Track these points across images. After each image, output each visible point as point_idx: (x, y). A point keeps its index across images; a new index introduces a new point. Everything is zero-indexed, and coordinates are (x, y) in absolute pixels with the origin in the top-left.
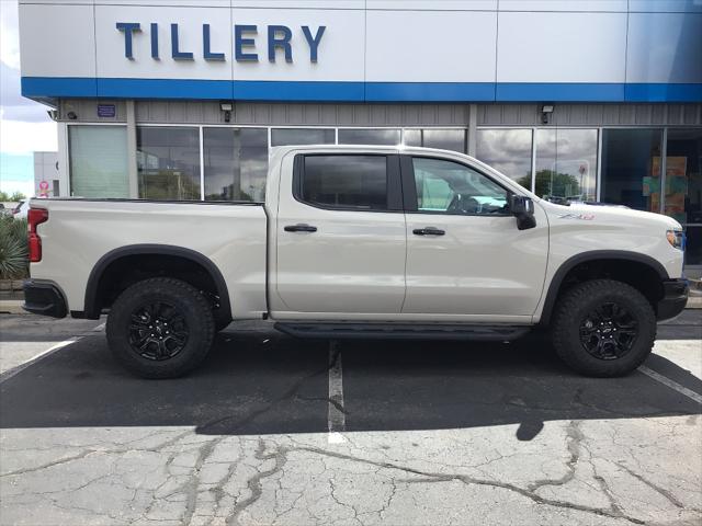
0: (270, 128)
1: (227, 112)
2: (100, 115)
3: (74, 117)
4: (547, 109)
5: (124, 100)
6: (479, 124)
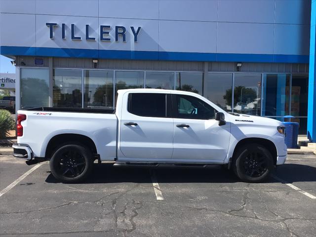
0: (114, 70)
1: (95, 63)
2: (36, 63)
3: (23, 64)
4: (239, 65)
5: (47, 57)
6: (209, 71)
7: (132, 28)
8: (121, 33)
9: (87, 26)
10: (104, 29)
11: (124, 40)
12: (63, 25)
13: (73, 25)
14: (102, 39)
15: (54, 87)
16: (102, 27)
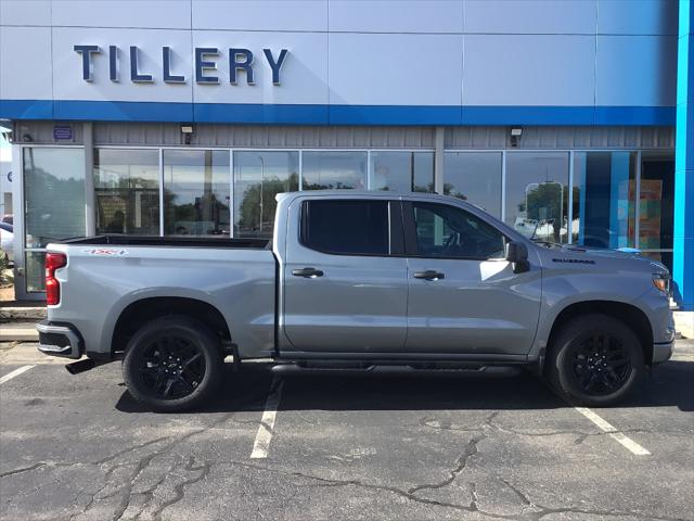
0: (231, 150)
1: (188, 134)
2: (56, 138)
3: (30, 139)
4: (516, 132)
5: (80, 123)
6: (446, 146)
7: (267, 52)
8: (241, 63)
9: (166, 50)
10: (204, 57)
11: (250, 80)
12: (113, 49)
13: (133, 49)
14: (199, 78)
15: (96, 190)
16: (199, 51)
